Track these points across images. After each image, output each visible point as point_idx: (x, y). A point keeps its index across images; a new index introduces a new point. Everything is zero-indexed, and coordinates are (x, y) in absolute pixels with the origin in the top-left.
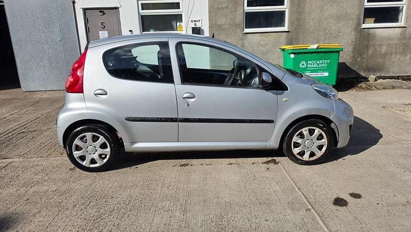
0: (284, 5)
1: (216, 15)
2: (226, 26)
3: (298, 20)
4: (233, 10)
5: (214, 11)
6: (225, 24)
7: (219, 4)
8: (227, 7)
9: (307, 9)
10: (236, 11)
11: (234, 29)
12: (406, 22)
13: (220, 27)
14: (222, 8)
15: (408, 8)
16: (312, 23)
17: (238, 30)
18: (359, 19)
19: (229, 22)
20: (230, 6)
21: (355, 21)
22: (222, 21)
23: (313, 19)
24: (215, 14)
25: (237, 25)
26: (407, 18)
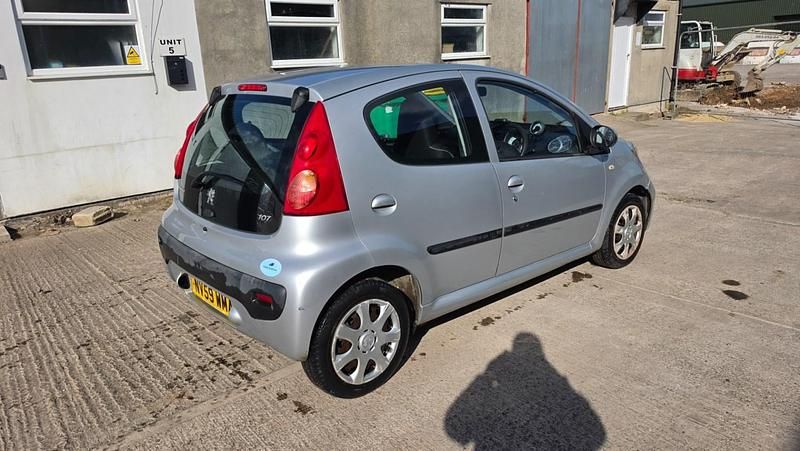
0: (333, 16)
1: (212, 31)
2: (237, 55)
3: (358, 45)
4: (246, 20)
5: (208, 20)
6: (234, 51)
7: (217, 6)
8: (234, 14)
9: (369, 27)
10: (252, 22)
11: (253, 60)
12: (489, 50)
13: (224, 56)
14: (224, 15)
15: (489, 30)
16: (378, 51)
17: (261, 63)
18: (438, 45)
19: (241, 45)
20: (240, 11)
21: (434, 49)
22: (227, 42)
23: (380, 43)
24: (210, 28)
25: (257, 53)
26: (490, 44)
